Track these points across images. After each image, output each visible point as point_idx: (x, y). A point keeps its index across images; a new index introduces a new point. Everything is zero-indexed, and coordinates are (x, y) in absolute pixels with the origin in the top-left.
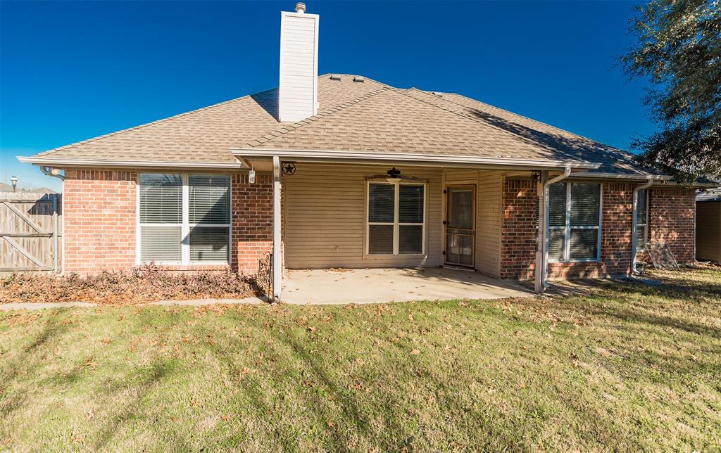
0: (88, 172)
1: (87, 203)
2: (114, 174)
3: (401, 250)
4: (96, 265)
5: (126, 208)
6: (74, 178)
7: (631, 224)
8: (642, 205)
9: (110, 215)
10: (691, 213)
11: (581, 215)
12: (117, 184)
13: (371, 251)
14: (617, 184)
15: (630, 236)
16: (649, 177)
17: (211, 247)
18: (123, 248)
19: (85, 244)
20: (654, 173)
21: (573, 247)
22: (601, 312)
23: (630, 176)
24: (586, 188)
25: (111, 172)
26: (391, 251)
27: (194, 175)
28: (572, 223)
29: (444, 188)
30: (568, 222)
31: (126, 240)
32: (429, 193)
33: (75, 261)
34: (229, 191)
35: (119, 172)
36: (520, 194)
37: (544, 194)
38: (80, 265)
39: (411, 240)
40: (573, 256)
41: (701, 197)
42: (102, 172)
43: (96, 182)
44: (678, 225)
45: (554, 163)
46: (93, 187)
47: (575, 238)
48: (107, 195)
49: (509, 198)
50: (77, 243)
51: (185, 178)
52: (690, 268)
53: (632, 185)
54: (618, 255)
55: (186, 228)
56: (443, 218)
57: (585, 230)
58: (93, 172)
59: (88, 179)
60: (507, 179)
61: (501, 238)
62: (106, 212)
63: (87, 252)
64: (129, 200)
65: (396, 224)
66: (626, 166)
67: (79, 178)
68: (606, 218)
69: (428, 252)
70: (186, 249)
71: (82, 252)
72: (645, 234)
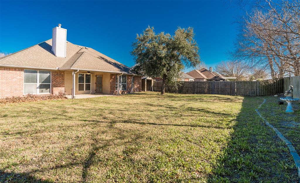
0: (8, 68)
1: (7, 77)
2: (17, 69)
3: (86, 90)
4: (10, 95)
5: (21, 79)
6: (2, 70)
7: (131, 83)
8: (133, 79)
9: (15, 81)
10: (141, 81)
11: (123, 81)
12: (18, 72)
13: (79, 90)
14: (129, 76)
15: (131, 85)
16: (134, 74)
17: (45, 89)
18: (20, 90)
19: (6, 89)
20: (135, 74)
21: (122, 88)
22: (128, 96)
23: (131, 74)
24: (124, 76)
25: (16, 69)
26: (83, 90)
27: (41, 71)
28: (122, 83)
29: (95, 75)
30: (121, 83)
31: (21, 88)
32: (92, 76)
33: (3, 94)
34: (50, 75)
35: (19, 69)
36: (113, 77)
37: (118, 77)
38: (4, 95)
39: (88, 88)
40: (122, 89)
41: (142, 78)
42: (13, 69)
43: (11, 71)
44: (139, 83)
45: (121, 72)
46: (9, 73)
47: (122, 86)
48: (14, 75)
49: (111, 78)
50: (3, 89)
51: (38, 71)
52: (140, 92)
53: (132, 76)
54: (129, 89)
55: (38, 84)
56: (95, 82)
57: (124, 84)
58: (9, 68)
59: (8, 70)
60: (111, 74)
61: (110, 86)
62: (14, 80)
63: (7, 91)
64: (22, 76)
65: (85, 84)
66: (130, 72)
67: (4, 70)
68: (127, 82)
69: (92, 90)
70: (38, 90)
71: (5, 92)
72: (133, 86)
